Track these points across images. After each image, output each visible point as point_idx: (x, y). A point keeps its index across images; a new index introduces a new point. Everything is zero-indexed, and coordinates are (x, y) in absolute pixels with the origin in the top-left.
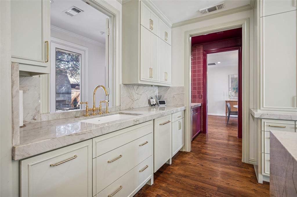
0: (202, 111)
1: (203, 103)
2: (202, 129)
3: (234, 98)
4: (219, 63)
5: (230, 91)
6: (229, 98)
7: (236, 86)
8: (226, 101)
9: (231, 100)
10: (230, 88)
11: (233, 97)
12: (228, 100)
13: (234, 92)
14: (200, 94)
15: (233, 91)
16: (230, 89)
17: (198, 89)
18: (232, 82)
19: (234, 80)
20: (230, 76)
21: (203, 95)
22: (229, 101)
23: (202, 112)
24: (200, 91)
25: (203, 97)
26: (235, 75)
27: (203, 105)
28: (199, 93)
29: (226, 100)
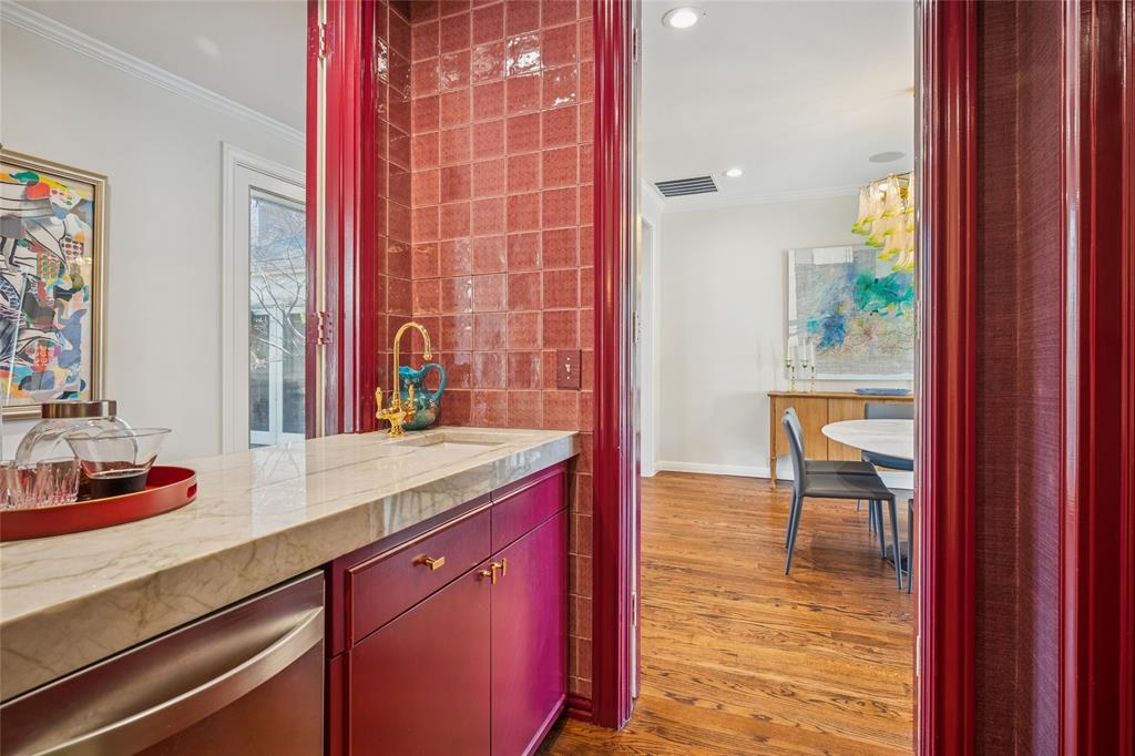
0: (583, 506)
1: (590, 429)
2: (582, 682)
3: (813, 380)
4: (735, 173)
5: (793, 341)
6: (786, 377)
7: (823, 312)
8: (773, 397)
9: (800, 388)
10: (794, 323)
11: (805, 374)
12: (784, 387)
13: (812, 347)
14: (569, 340)
15: (808, 342)
16: (793, 329)
17: (551, 300)
18: (801, 288)
19: (810, 280)
20: (791, 254)
21: (590, 349)
22: (790, 397)
23: (582, 513)
24: (568, 319)
25: (589, 376)
26: (815, 252)
27: (590, 448)
28: (558, 329)
29: (771, 388)
